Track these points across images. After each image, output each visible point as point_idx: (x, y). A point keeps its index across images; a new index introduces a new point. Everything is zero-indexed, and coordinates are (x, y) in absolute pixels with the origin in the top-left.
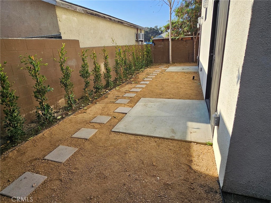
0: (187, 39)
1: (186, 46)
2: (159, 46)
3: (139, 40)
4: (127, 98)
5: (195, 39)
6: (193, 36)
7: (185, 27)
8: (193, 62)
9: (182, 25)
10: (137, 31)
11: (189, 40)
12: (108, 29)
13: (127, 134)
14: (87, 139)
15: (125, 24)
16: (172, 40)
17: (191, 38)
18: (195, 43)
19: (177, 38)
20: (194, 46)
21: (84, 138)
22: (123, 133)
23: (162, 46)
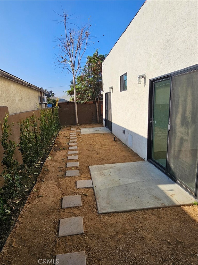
0: (91, 103)
1: (90, 109)
2: (65, 109)
3: (43, 102)
4: (73, 168)
5: (97, 103)
6: (95, 100)
7: (88, 93)
8: (97, 123)
9: (85, 91)
10: (41, 94)
11: (92, 104)
12: (18, 92)
13: (119, 213)
14: (83, 234)
15: (33, 88)
16: (77, 103)
17: (93, 103)
18: (97, 107)
19: (83, 102)
20: (96, 109)
21: (79, 233)
22: (113, 213)
23: (67, 109)
